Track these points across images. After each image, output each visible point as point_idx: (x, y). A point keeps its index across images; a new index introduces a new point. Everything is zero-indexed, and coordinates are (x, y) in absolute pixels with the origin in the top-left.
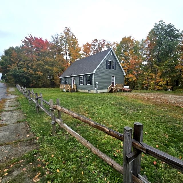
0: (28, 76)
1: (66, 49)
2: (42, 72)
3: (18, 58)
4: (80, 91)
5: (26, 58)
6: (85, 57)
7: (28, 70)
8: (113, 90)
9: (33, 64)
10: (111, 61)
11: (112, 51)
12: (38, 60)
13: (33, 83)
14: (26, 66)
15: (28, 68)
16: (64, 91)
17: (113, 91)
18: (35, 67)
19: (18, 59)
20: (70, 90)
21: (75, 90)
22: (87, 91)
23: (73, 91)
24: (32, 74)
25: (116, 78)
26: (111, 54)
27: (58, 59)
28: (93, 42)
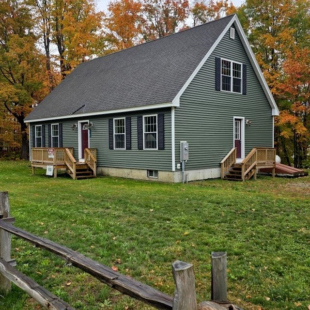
1: (44, 16)
4: (113, 172)
8: (243, 169)
10: (232, 62)
11: (234, 25)
16: (49, 173)
17: (244, 173)
20: (73, 170)
21: (91, 170)
22: (142, 174)
23: (84, 173)
25: (246, 125)
26: (233, 36)
27: (20, 51)
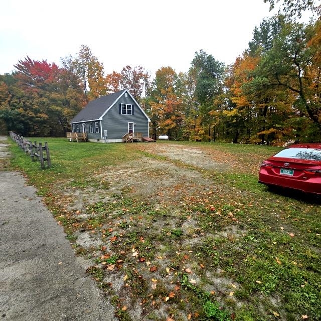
0: (26, 119)
2: (47, 115)
3: (10, 93)
5: (23, 94)
6: (114, 92)
7: (26, 110)
9: (33, 101)
10: (127, 104)
12: (41, 96)
13: (35, 130)
14: (22, 105)
15: (26, 108)
16: (70, 140)
17: (127, 140)
18: (35, 107)
19: (10, 95)
20: (77, 139)
21: (84, 140)
22: (96, 141)
24: (33, 117)
25: (135, 125)
26: (126, 95)
28: (124, 69)
